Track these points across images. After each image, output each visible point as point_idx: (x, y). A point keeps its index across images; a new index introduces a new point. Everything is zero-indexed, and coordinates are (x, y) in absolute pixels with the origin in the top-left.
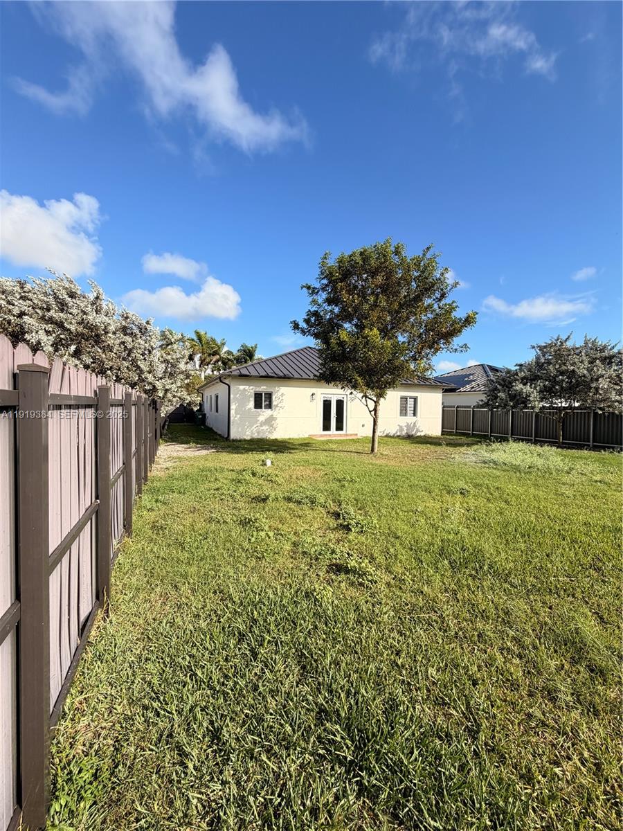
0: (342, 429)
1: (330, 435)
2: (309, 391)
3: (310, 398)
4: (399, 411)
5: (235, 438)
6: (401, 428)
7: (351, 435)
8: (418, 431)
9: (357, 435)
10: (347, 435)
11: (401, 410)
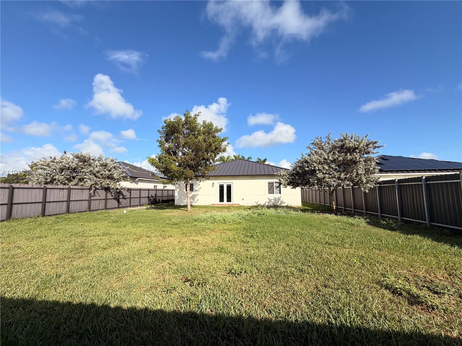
0: (230, 201)
1: (223, 204)
2: (212, 182)
3: (211, 185)
4: (268, 191)
5: (176, 205)
6: (270, 200)
7: (235, 204)
8: (282, 202)
9: (239, 204)
10: (233, 204)
11: (269, 190)
